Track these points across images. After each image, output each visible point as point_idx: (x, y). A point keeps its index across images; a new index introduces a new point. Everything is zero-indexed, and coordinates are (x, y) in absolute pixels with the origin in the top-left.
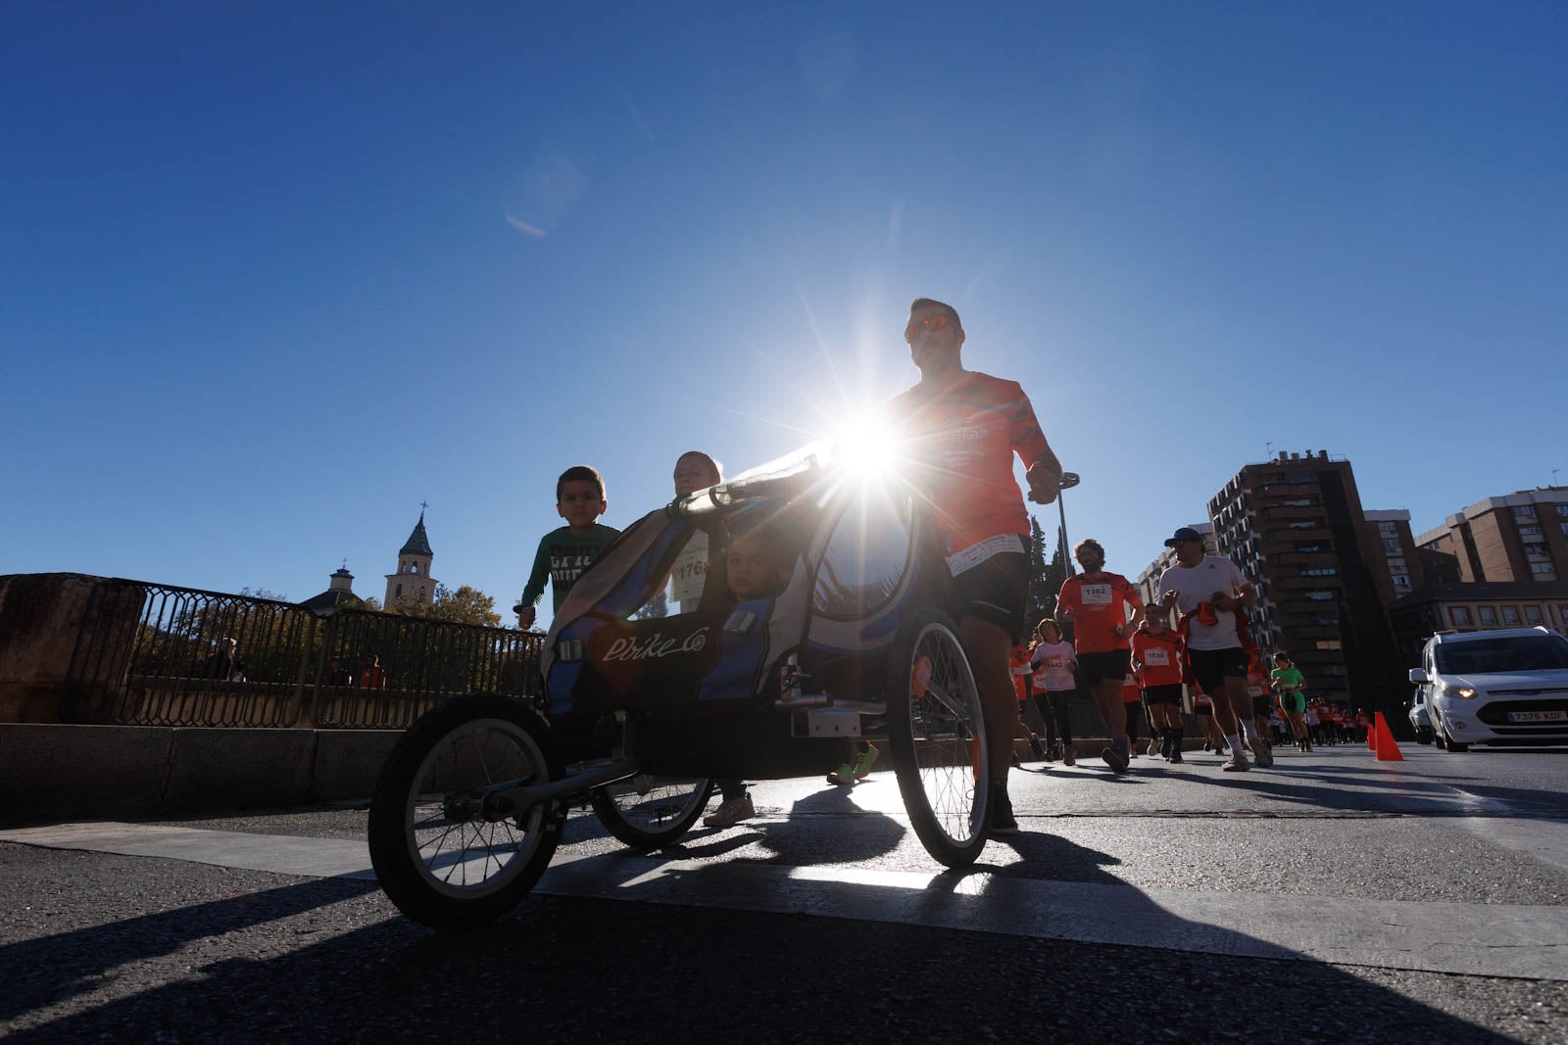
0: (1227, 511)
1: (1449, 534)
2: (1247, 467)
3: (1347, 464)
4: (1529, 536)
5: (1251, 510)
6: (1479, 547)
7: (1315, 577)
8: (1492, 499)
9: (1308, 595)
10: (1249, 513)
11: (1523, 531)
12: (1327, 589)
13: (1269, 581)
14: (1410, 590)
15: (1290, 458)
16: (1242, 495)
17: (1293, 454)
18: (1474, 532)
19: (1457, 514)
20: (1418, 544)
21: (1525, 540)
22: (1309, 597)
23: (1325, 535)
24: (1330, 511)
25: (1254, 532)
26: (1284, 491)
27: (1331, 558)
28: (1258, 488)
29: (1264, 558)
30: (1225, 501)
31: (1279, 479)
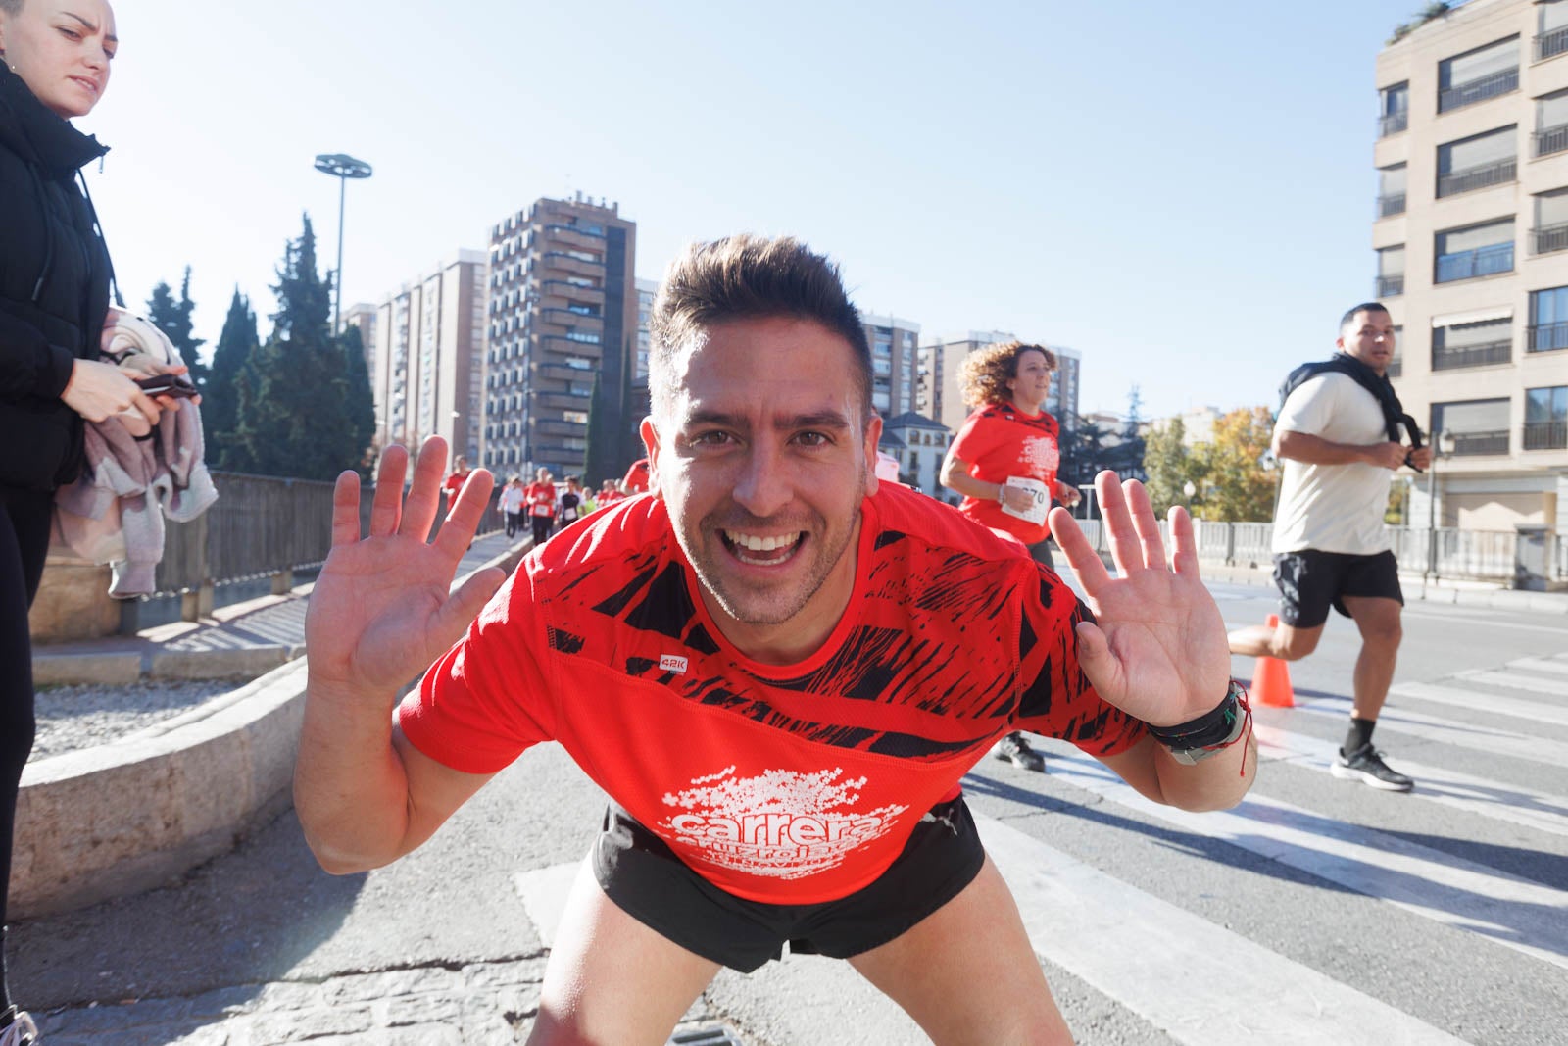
0: (509, 246)
2: (545, 200)
3: (633, 225)
5: (536, 250)
7: (579, 342)
12: (587, 357)
13: (535, 338)
15: (585, 200)
16: (530, 231)
22: (568, 365)
23: (598, 298)
24: (608, 273)
25: (535, 278)
26: (572, 238)
27: (597, 324)
28: (548, 228)
29: (536, 311)
30: (509, 232)
31: (570, 223)
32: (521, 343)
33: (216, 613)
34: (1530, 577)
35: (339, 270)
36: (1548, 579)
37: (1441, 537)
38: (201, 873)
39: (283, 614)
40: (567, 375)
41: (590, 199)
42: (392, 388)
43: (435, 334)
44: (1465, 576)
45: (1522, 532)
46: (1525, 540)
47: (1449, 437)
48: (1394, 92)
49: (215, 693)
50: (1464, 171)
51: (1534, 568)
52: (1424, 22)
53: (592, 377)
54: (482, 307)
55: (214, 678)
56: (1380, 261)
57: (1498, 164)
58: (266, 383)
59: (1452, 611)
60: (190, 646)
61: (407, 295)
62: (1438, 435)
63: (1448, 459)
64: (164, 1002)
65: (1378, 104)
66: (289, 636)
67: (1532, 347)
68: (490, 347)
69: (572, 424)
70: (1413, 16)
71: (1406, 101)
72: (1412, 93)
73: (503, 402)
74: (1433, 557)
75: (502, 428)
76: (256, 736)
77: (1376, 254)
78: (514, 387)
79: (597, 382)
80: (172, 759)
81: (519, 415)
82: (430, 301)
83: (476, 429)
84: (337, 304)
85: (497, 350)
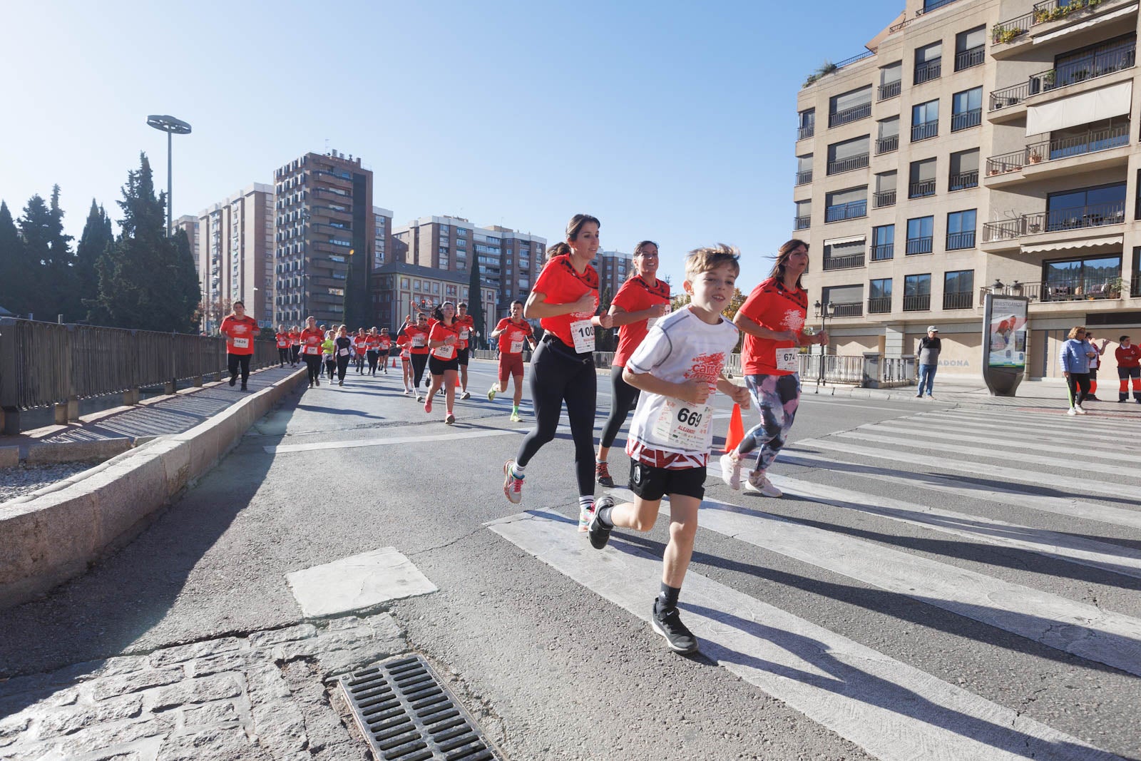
0: (288, 182)
1: (408, 232)
2: (311, 154)
3: (371, 173)
4: (444, 243)
5: (307, 187)
7: (337, 245)
8: (433, 217)
9: (330, 256)
10: (304, 188)
11: (441, 239)
12: (343, 255)
13: (308, 242)
14: (383, 263)
15: (338, 156)
16: (302, 174)
17: (341, 154)
18: (420, 234)
19: (414, 220)
20: (392, 234)
21: (441, 244)
22: (331, 258)
23: (349, 218)
24: (354, 202)
25: (306, 204)
26: (331, 180)
27: (349, 235)
28: (315, 173)
29: (308, 225)
30: (288, 174)
31: (329, 170)
32: (299, 244)
33: (80, 418)
34: (871, 381)
35: (169, 193)
36: (880, 382)
37: (827, 359)
38: (62, 589)
39: (132, 417)
40: (331, 265)
41: (342, 155)
42: (211, 272)
43: (239, 238)
44: (839, 381)
45: (867, 357)
46: (868, 361)
47: (831, 306)
48: (807, 114)
49: (77, 471)
50: (842, 160)
51: (873, 376)
52: (823, 75)
53: (346, 267)
54: (272, 221)
55: (77, 461)
56: (798, 209)
57: (859, 156)
58: (118, 268)
59: (831, 399)
60: (60, 440)
61: (220, 212)
62: (826, 305)
63: (831, 318)
64: (29, 677)
65: (797, 121)
66: (135, 432)
67: (874, 258)
68: (278, 247)
69: (333, 295)
70: (817, 71)
71: (813, 120)
72: (816, 114)
73: (288, 281)
74: (822, 371)
75: (288, 297)
76: (104, 497)
77: (796, 204)
78: (295, 273)
79: (350, 270)
80: (37, 516)
81: (299, 291)
82: (236, 217)
83: (271, 298)
84: (169, 216)
85: (283, 249)
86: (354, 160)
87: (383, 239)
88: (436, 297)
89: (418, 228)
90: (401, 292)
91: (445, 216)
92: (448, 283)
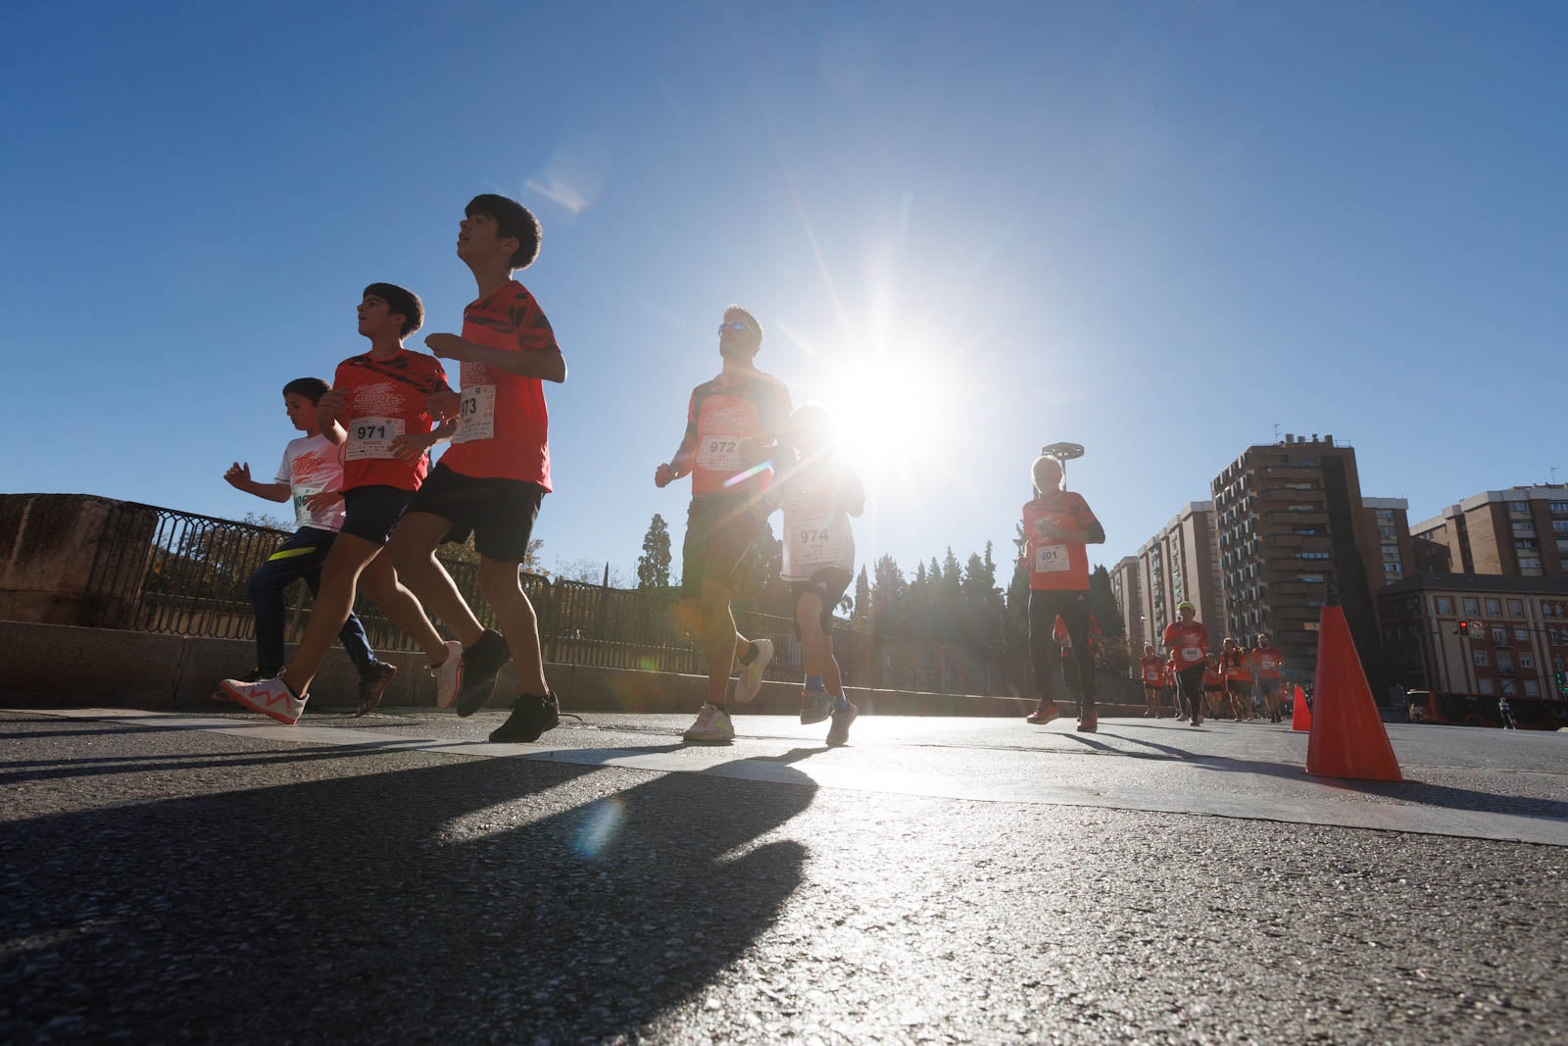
1: (1444, 525)
2: (1253, 448)
3: (1351, 451)
4: (1520, 531)
6: (1472, 539)
7: (1308, 560)
8: (1490, 492)
9: (1300, 576)
10: (1250, 494)
11: (1516, 526)
12: (1320, 572)
13: (1262, 561)
14: (1400, 578)
15: (1296, 440)
16: (1245, 476)
17: (1299, 438)
18: (1468, 524)
19: (1454, 507)
20: (1413, 533)
21: (1517, 535)
22: (1302, 582)
24: (1328, 495)
25: (1256, 512)
26: (1285, 473)
27: (1326, 543)
28: (1262, 470)
29: (1261, 538)
30: (1227, 480)
31: (1283, 462)
32: (1251, 566)
40: (1303, 590)
41: (1301, 439)
61: (1158, 546)
69: (1312, 632)
73: (1243, 618)
79: (1331, 591)
82: (1175, 547)
85: (1232, 575)
86: (1321, 439)
87: (1395, 542)
88: (1521, 623)
89: (1463, 515)
90: (1439, 621)
91: (1516, 488)
92: (1543, 597)
